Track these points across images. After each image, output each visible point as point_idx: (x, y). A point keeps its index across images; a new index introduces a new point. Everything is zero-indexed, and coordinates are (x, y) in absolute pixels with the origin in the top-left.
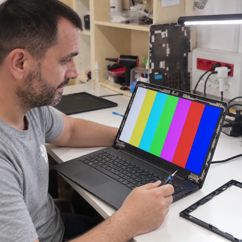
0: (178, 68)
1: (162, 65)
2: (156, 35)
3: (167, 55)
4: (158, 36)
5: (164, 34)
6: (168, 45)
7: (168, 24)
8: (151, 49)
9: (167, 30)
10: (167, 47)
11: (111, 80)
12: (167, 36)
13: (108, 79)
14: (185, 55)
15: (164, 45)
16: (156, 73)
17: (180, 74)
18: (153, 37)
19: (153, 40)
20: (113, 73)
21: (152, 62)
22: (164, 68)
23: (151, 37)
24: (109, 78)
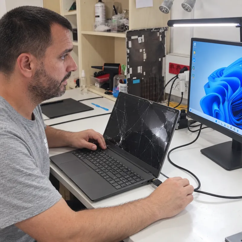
0: (154, 72)
1: (140, 69)
2: (133, 41)
3: (144, 60)
4: (134, 42)
5: (141, 40)
6: (144, 50)
7: (144, 30)
8: (128, 54)
9: (143, 36)
10: (144, 52)
11: (98, 85)
12: (143, 41)
13: (94, 85)
14: (160, 59)
15: (141, 51)
16: (134, 78)
17: (156, 78)
18: (130, 43)
19: (130, 46)
20: (99, 79)
21: (130, 67)
22: (141, 73)
23: (128, 43)
24: (96, 84)
